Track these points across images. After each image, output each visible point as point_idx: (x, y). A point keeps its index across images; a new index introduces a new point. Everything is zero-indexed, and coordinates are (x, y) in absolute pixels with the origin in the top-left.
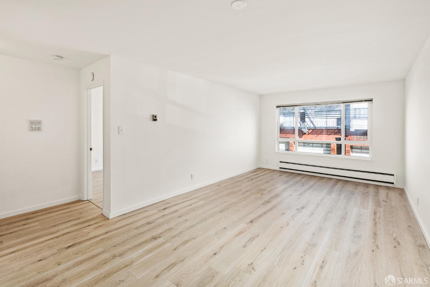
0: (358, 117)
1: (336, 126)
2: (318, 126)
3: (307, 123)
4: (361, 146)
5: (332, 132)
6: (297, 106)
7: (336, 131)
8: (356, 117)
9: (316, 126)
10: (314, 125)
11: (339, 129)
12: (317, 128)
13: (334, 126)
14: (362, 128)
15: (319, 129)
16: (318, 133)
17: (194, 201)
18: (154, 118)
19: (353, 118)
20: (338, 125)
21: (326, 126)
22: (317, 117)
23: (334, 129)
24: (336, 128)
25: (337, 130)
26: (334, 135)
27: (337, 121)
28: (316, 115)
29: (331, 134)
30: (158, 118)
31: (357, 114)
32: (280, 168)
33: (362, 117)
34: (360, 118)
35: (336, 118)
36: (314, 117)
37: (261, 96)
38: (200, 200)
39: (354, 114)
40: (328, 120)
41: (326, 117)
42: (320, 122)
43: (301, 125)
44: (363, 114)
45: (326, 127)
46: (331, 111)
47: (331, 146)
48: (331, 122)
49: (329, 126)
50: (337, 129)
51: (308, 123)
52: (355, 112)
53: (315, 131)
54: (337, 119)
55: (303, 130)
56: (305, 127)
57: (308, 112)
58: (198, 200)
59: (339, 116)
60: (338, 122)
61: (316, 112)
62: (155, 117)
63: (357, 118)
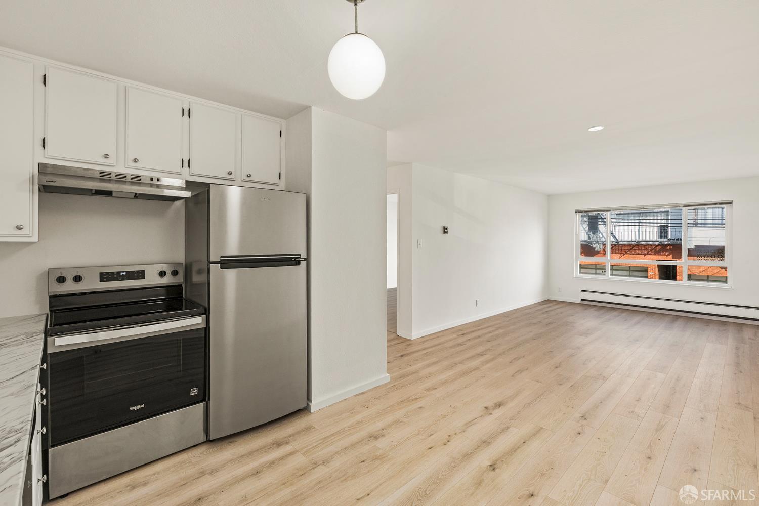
0: (702, 224)
1: (659, 240)
2: (623, 239)
3: (602, 235)
4: (708, 276)
5: (651, 251)
6: (610, 211)
7: (657, 249)
8: (697, 224)
9: (620, 239)
10: (614, 237)
11: (664, 244)
12: (620, 243)
13: (654, 240)
14: (709, 243)
15: (625, 245)
16: (623, 252)
17: (491, 329)
18: (445, 230)
19: (692, 225)
20: (661, 238)
21: (639, 239)
22: (620, 224)
23: (654, 245)
24: (659, 243)
25: (660, 247)
26: (655, 255)
27: (661, 230)
28: (620, 220)
29: (647, 254)
30: (448, 230)
31: (699, 218)
32: (582, 300)
33: (711, 224)
34: (705, 225)
35: (659, 225)
36: (615, 223)
37: (550, 197)
38: (497, 329)
39: (692, 218)
40: (642, 229)
41: (638, 224)
42: (627, 233)
43: (589, 238)
44: (711, 218)
45: (638, 242)
46: (649, 214)
47: (649, 275)
48: (647, 233)
49: (644, 239)
50: (659, 245)
51: (604, 234)
52: (696, 215)
53: (617, 248)
54: (661, 226)
55: (593, 246)
56: (599, 240)
57: (604, 214)
58: (493, 329)
59: (665, 221)
60: (661, 233)
61: (620, 214)
62: (447, 229)
63: (699, 225)
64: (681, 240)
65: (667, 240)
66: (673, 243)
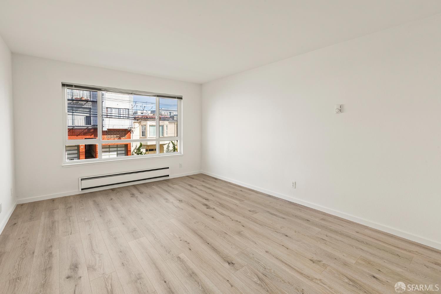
0: (110, 116)
5: (81, 133)
11: (89, 128)
13: (82, 125)
20: (87, 124)
23: (83, 129)
24: (85, 128)
25: (87, 130)
27: (86, 118)
29: (79, 135)
31: (109, 113)
35: (85, 115)
45: (74, 127)
49: (77, 125)
60: (87, 121)
64: (97, 125)
65: (90, 126)
66: (94, 128)
